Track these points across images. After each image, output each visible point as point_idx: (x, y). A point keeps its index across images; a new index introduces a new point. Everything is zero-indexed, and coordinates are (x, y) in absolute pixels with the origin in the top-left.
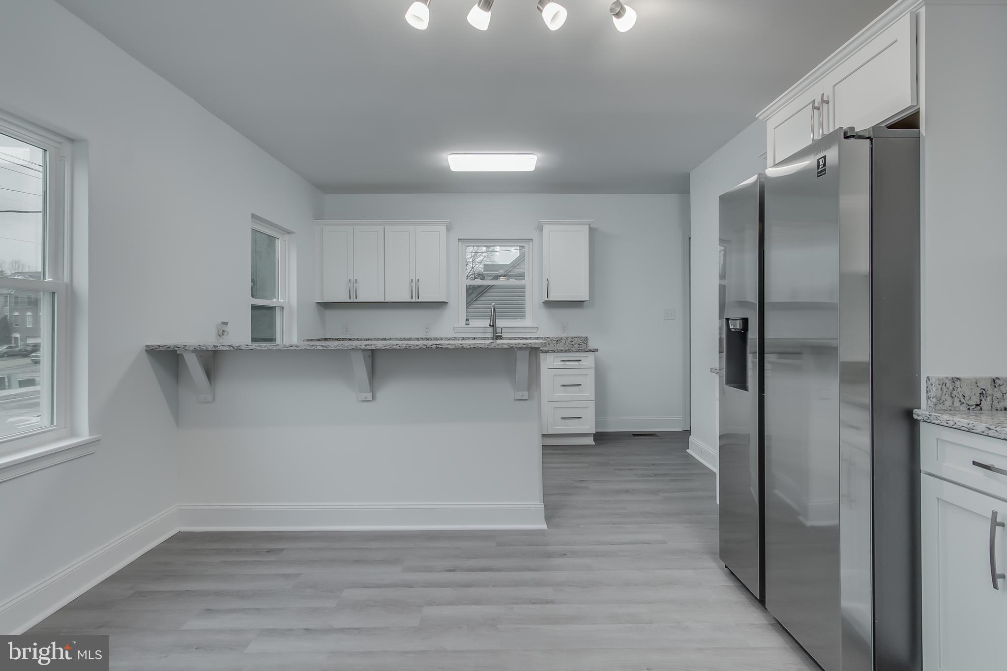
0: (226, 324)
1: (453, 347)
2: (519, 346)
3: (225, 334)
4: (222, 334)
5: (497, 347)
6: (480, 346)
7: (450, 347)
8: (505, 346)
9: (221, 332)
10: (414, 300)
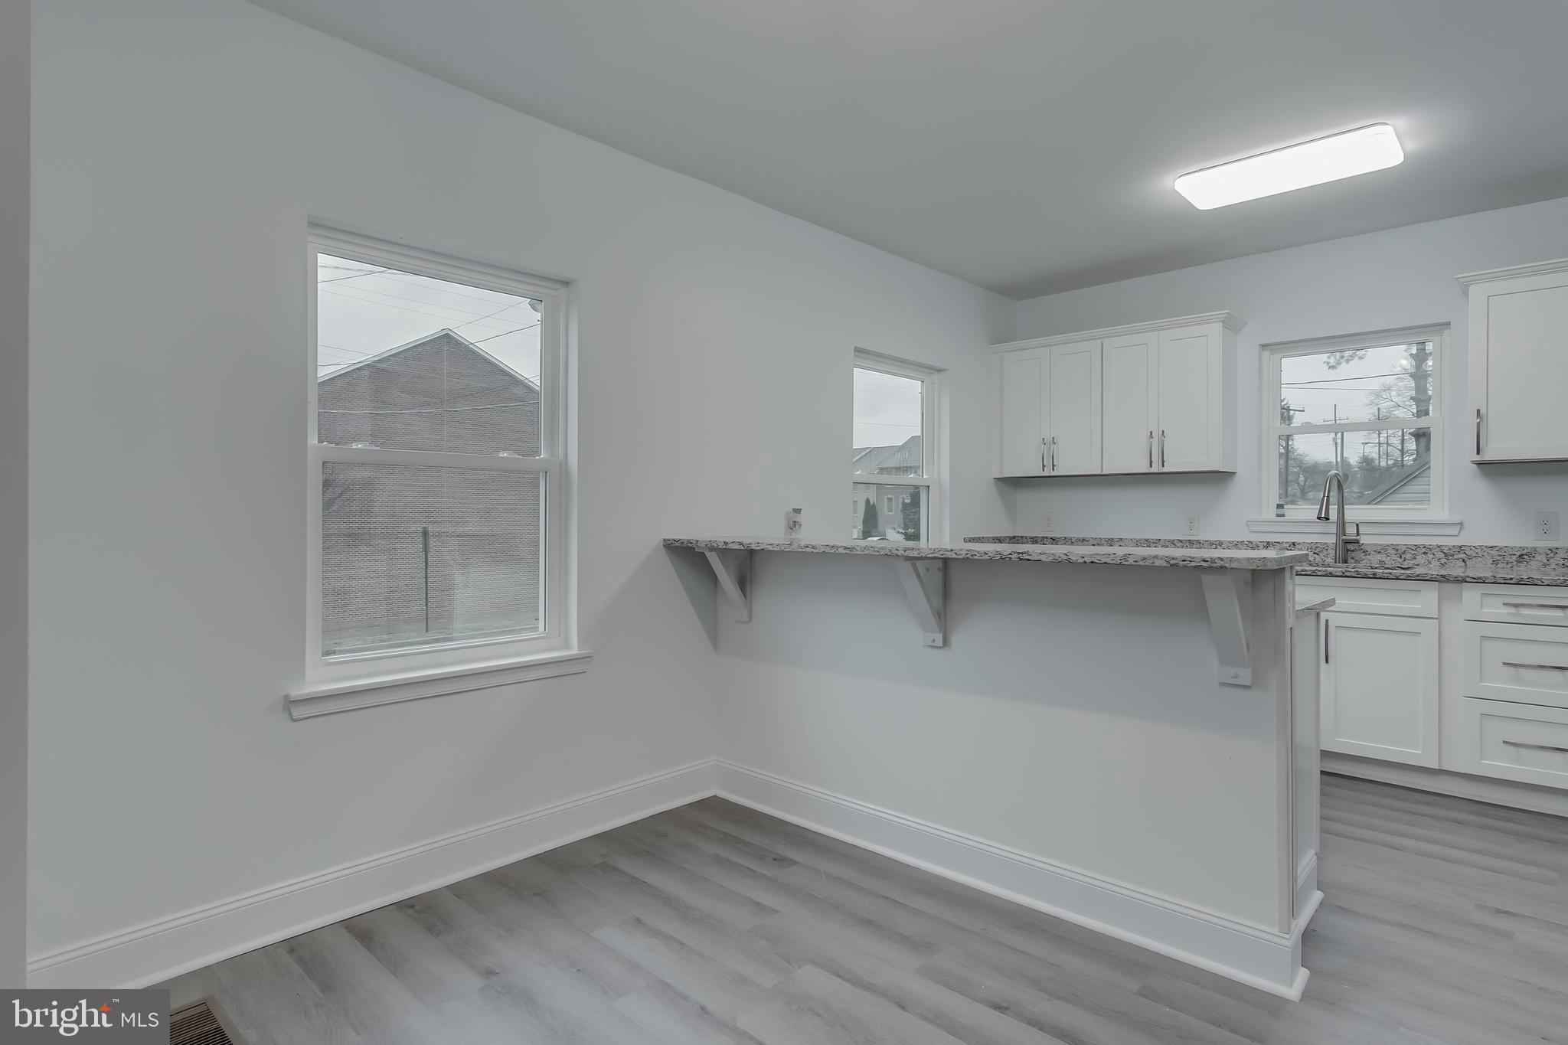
0: (798, 511)
1: (1050, 559)
2: (1193, 564)
3: (797, 527)
4: (793, 525)
5: (1141, 563)
6: (1104, 560)
7: (1043, 558)
8: (1158, 563)
9: (791, 523)
10: (1155, 469)
